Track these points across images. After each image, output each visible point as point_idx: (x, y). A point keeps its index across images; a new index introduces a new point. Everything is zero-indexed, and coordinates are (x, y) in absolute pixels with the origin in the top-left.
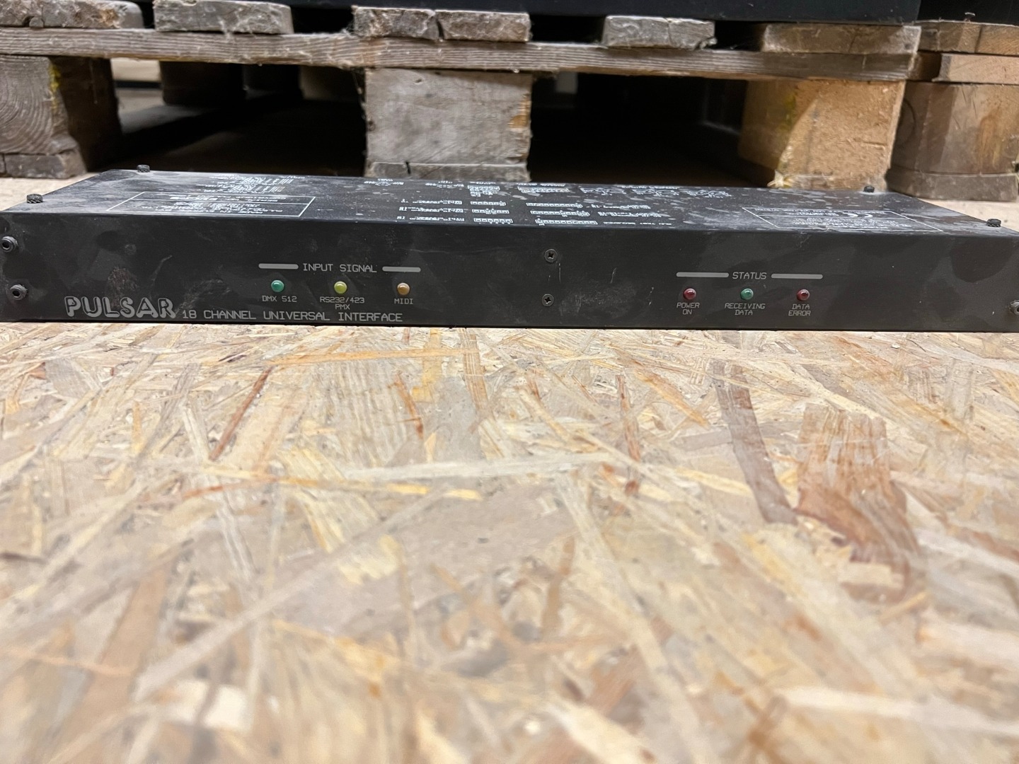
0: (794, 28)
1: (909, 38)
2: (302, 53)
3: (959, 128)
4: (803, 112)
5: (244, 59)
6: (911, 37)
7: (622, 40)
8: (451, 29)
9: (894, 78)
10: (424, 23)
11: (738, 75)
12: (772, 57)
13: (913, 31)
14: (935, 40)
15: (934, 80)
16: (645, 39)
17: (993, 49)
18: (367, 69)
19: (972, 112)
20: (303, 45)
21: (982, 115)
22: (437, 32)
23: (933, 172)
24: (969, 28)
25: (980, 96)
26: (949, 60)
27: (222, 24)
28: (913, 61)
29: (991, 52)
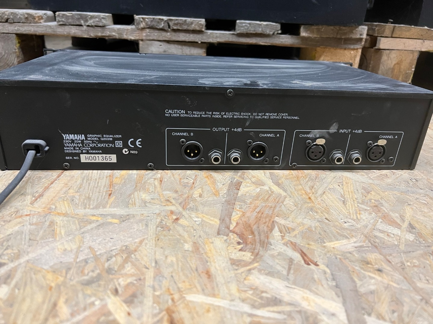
0: (313, 27)
1: (361, 31)
2: (114, 34)
3: (384, 68)
5: (91, 36)
6: (363, 31)
7: (242, 31)
8: (173, 25)
9: (356, 48)
10: (162, 23)
11: (291, 45)
12: (304, 38)
13: (363, 28)
14: (375, 31)
15: (374, 48)
16: (252, 30)
17: (399, 35)
18: (140, 41)
19: (390, 62)
20: (114, 31)
21: (394, 63)
22: (168, 26)
24: (389, 26)
25: (393, 55)
26: (380, 40)
27: (82, 22)
28: (364, 40)
29: (398, 37)
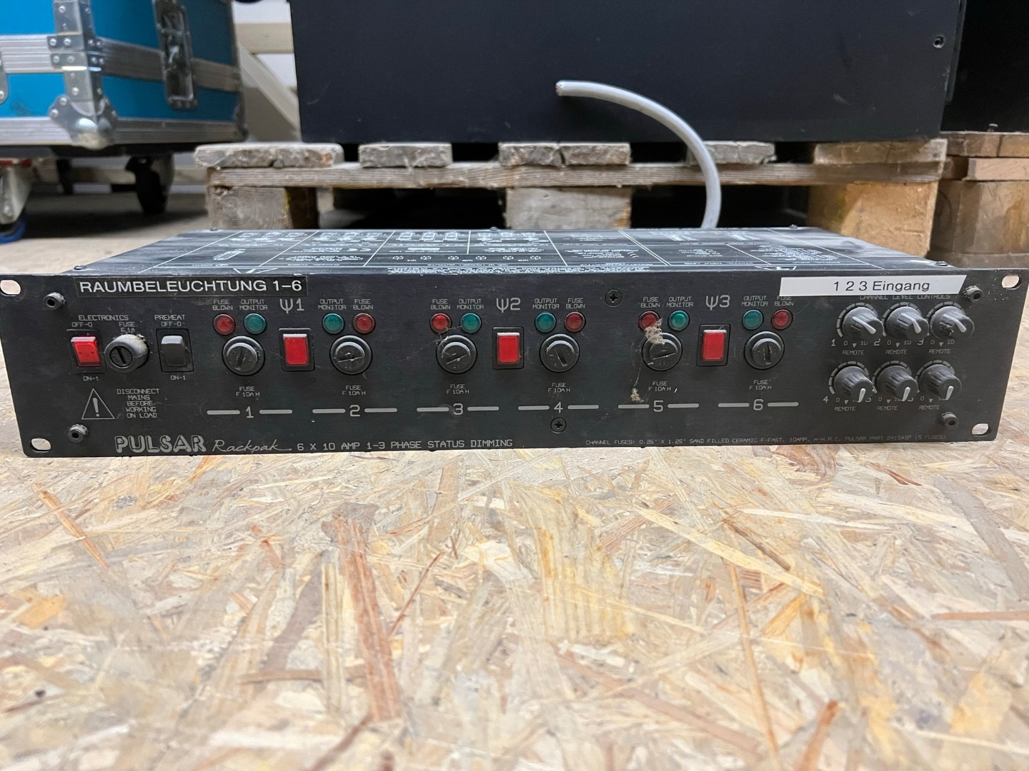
0: (839, 146)
1: (936, 149)
2: (461, 179)
3: (988, 217)
4: (851, 208)
5: (420, 185)
6: (939, 148)
8: (570, 158)
9: (926, 180)
10: (551, 154)
12: (822, 168)
13: (939, 143)
14: (963, 147)
15: (964, 179)
16: (719, 158)
17: (1013, 153)
18: (508, 189)
19: (998, 204)
20: (461, 172)
21: (1006, 206)
22: (560, 160)
23: (968, 253)
24: (990, 137)
25: (1004, 191)
26: (974, 162)
27: (406, 161)
28: (942, 165)
29: (1010, 155)
